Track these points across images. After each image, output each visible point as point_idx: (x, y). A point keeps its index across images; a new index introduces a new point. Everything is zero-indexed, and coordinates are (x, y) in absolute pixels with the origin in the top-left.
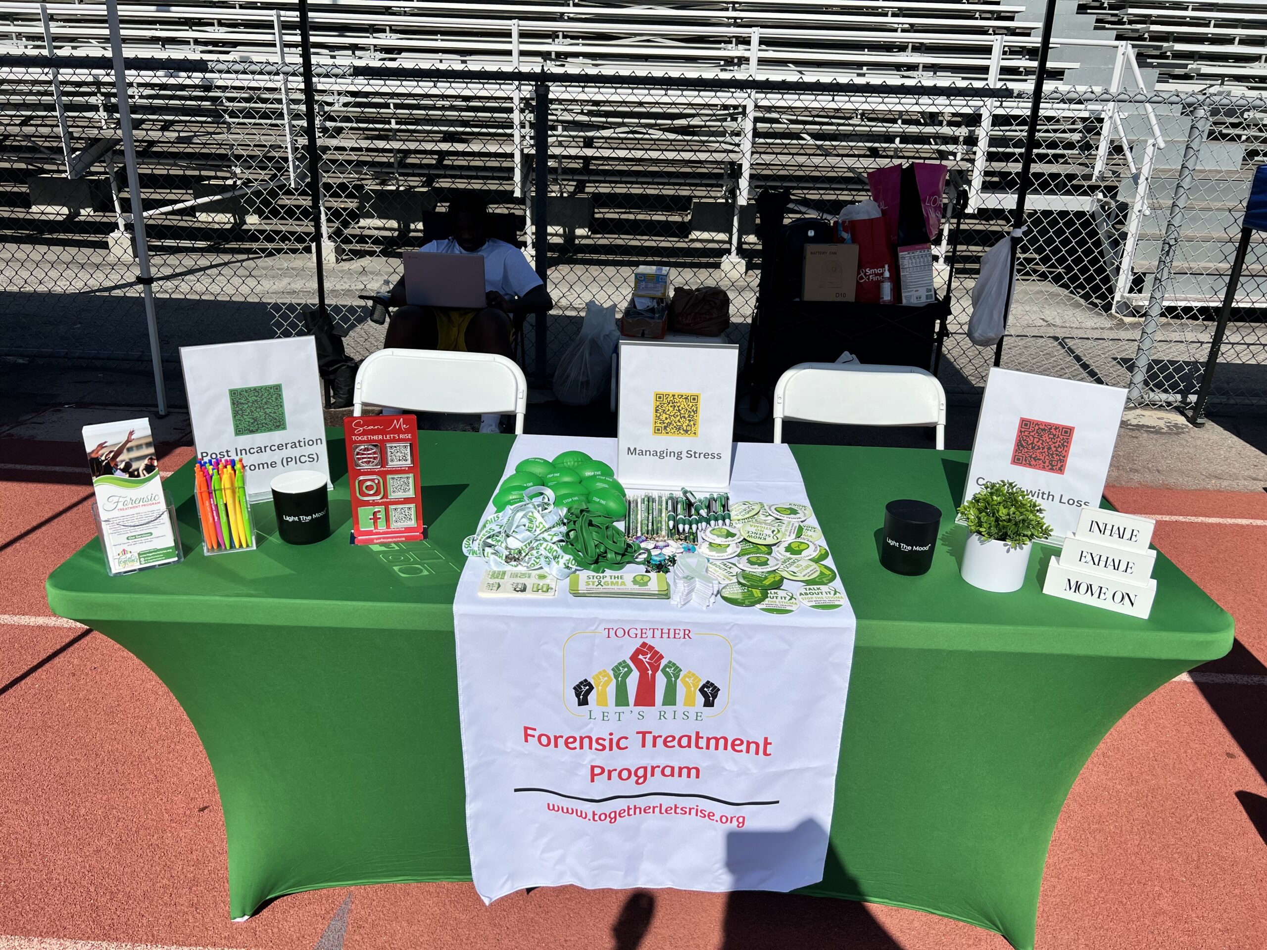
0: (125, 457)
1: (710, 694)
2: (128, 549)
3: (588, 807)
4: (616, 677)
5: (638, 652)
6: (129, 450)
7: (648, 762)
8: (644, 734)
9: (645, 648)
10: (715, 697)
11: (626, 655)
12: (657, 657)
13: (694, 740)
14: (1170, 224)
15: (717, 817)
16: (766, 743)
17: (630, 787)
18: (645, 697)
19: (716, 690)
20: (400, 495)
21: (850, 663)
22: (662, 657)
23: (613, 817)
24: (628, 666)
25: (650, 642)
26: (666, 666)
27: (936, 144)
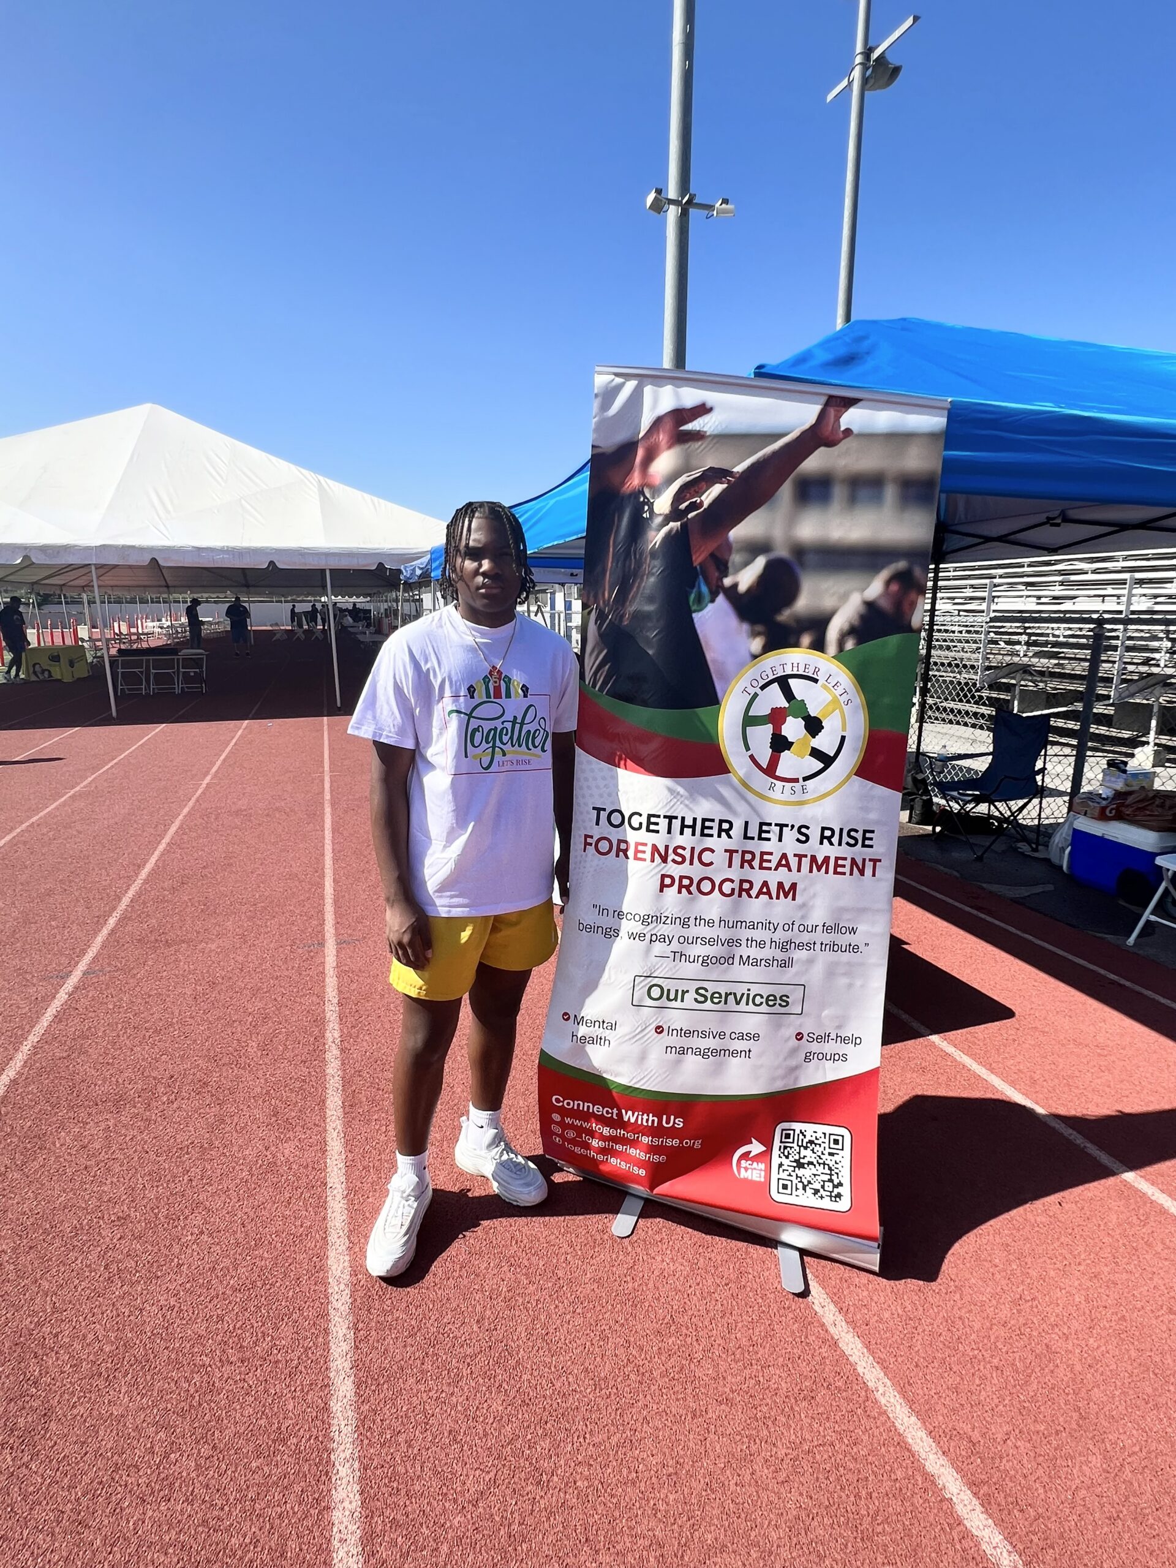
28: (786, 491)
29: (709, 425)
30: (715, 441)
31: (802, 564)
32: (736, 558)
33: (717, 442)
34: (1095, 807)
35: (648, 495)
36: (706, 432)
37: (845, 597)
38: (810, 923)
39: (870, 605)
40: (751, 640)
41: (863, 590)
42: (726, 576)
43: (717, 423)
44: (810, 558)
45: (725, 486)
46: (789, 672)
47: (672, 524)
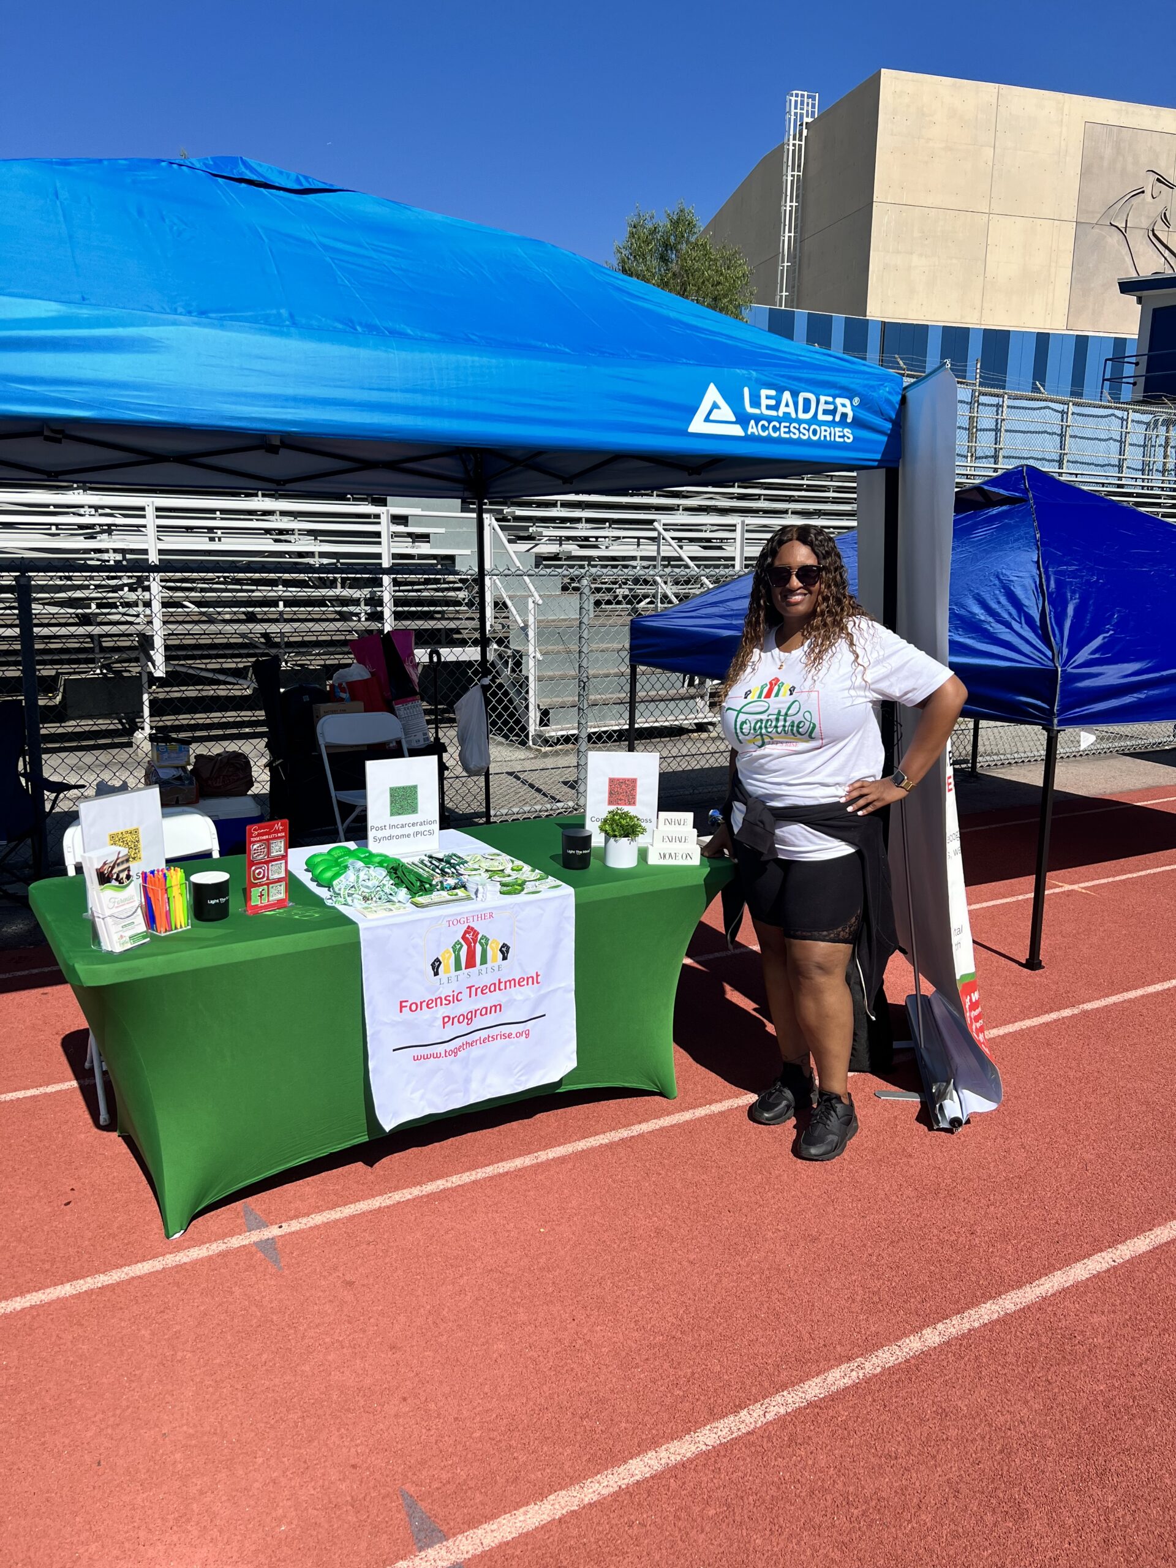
0: (116, 870)
1: (505, 951)
2: (124, 934)
3: (440, 1049)
4: (454, 952)
5: (466, 932)
6: (118, 865)
7: (473, 1008)
8: (470, 988)
9: (471, 929)
10: (508, 952)
11: (459, 937)
12: (476, 933)
13: (497, 986)
14: (580, 667)
15: (514, 1035)
16: (537, 975)
17: (464, 1028)
18: (470, 964)
19: (508, 948)
20: (276, 876)
21: (574, 915)
22: (478, 933)
23: (455, 1052)
24: (460, 943)
25: (472, 925)
26: (481, 939)
27: (333, 606)
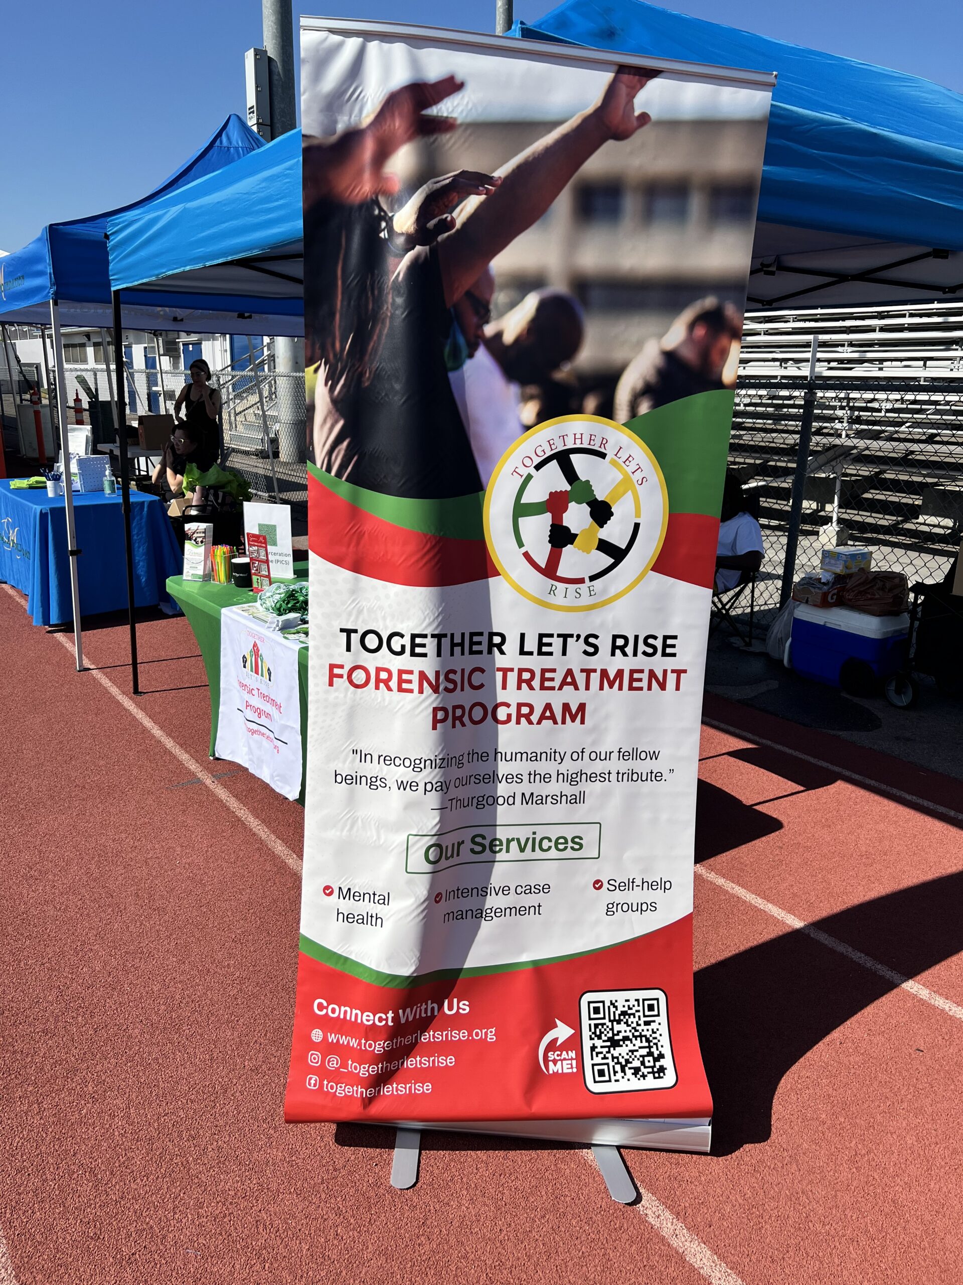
0: (195, 535)
1: (269, 673)
5: (254, 645)
8: (258, 690)
10: (271, 676)
21: (297, 670)
25: (256, 641)
28: (563, 203)
29: (460, 109)
30: (468, 132)
31: (586, 302)
32: (500, 298)
33: (470, 135)
34: (816, 593)
35: (385, 207)
36: (455, 119)
37: (639, 345)
38: (603, 749)
39: (670, 356)
40: (521, 405)
41: (661, 336)
42: (487, 322)
43: (470, 106)
44: (595, 295)
45: (483, 197)
46: (570, 445)
47: (418, 248)
